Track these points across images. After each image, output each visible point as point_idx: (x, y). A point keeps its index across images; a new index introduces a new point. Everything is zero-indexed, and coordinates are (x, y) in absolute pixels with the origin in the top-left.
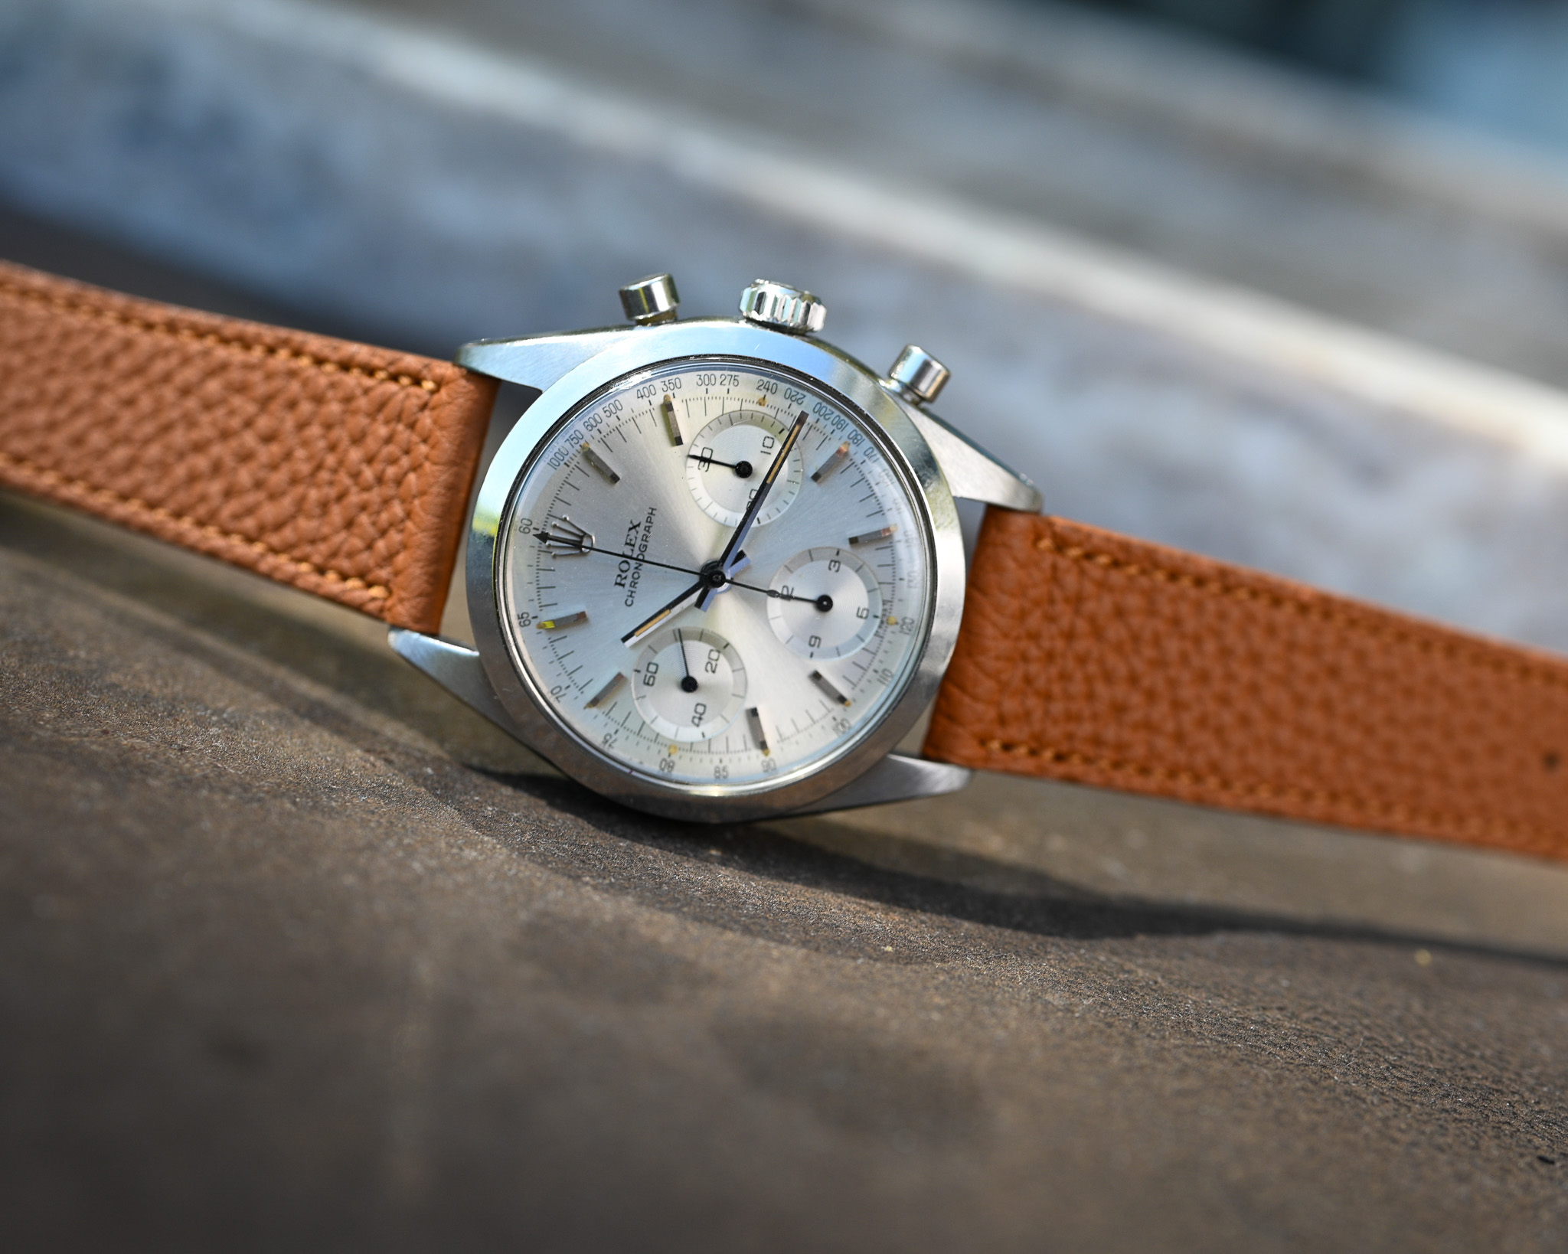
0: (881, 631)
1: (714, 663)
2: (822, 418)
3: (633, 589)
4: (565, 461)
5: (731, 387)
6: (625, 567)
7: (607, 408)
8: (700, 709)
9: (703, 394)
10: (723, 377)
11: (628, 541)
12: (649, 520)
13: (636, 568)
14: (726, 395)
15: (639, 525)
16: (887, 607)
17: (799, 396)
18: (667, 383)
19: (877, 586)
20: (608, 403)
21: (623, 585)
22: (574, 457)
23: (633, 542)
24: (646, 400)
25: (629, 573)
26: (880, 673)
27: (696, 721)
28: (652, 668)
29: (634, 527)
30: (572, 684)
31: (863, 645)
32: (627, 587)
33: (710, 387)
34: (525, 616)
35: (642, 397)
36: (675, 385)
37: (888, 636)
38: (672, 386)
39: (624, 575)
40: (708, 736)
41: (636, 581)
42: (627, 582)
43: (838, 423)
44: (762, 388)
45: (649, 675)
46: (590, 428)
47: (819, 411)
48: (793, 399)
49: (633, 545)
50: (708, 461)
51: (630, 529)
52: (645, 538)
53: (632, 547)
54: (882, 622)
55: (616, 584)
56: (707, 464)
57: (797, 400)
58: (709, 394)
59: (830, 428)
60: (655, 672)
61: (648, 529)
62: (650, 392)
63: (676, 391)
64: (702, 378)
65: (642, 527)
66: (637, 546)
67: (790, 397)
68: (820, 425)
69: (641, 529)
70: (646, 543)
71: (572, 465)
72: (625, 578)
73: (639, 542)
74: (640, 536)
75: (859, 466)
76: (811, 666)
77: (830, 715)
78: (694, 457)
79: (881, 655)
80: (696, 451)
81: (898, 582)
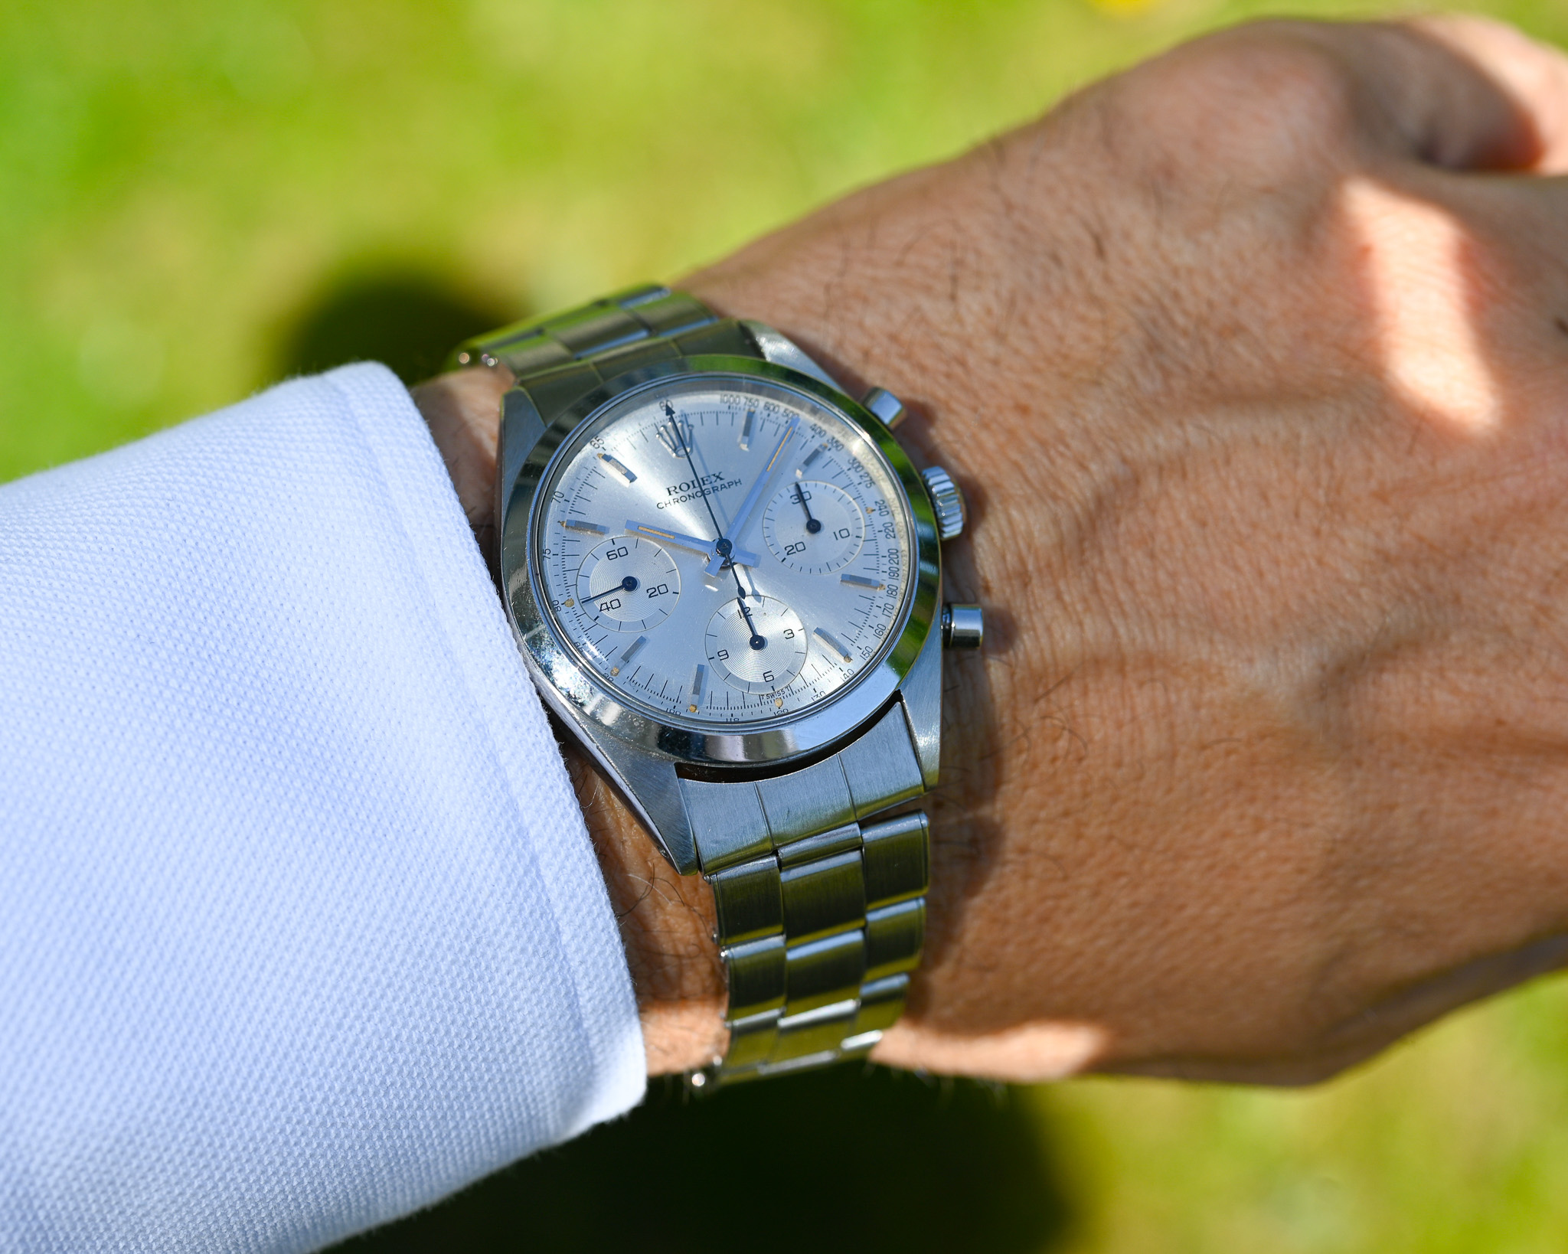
0: (765, 699)
1: (657, 592)
2: (888, 559)
4: (731, 405)
5: (864, 484)
6: (684, 487)
7: (788, 412)
8: (615, 604)
9: (845, 468)
10: (867, 474)
11: (704, 479)
14: (855, 485)
15: (721, 479)
16: (786, 691)
17: (892, 534)
19: (797, 674)
20: (793, 409)
21: (670, 495)
22: (738, 409)
23: (706, 482)
24: (813, 434)
25: (681, 494)
26: (733, 719)
27: (604, 607)
28: (622, 552)
30: (572, 503)
31: (746, 691)
33: (853, 470)
35: (813, 429)
36: (837, 446)
37: (765, 708)
38: (835, 444)
39: (678, 490)
40: (598, 622)
43: (892, 571)
44: (878, 504)
45: (616, 552)
46: (766, 408)
47: (892, 554)
48: (887, 531)
49: (704, 484)
50: (802, 500)
51: (714, 475)
54: (773, 695)
55: (668, 489)
56: (798, 500)
57: (888, 534)
58: (849, 472)
59: (886, 568)
60: (621, 556)
61: (723, 487)
62: (820, 433)
63: (834, 449)
64: (856, 461)
65: (722, 482)
67: (886, 528)
68: (881, 559)
69: (719, 483)
71: (731, 411)
72: (676, 494)
73: (709, 486)
74: (714, 485)
75: (874, 605)
76: (705, 662)
77: (675, 703)
78: (798, 488)
79: (747, 712)
80: (802, 487)
81: (810, 689)
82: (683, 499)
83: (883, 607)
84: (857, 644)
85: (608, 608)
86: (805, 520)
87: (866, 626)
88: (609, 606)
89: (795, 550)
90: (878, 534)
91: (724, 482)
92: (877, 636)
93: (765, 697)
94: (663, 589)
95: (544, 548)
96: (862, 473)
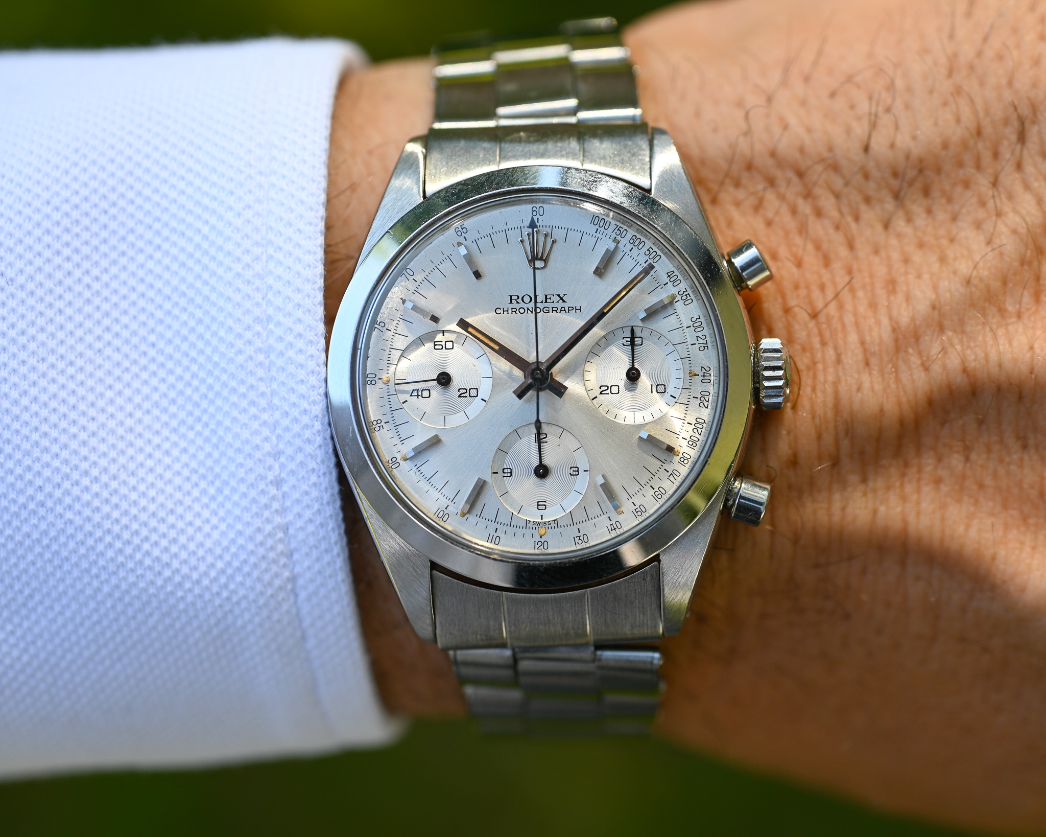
0: (531, 525)
1: (467, 394)
2: (693, 427)
3: (510, 311)
4: (599, 229)
5: (697, 346)
6: (527, 299)
7: (652, 251)
8: (426, 394)
9: (685, 325)
10: (704, 337)
11: (548, 297)
12: (570, 309)
13: (528, 309)
14: (689, 343)
15: (564, 301)
16: (553, 525)
17: (706, 404)
18: (686, 293)
19: (568, 511)
20: (656, 250)
21: (511, 302)
22: (604, 234)
23: (548, 300)
24: (667, 280)
25: (522, 305)
26: (496, 535)
27: (415, 393)
28: (449, 345)
29: (561, 298)
30: (418, 283)
31: (516, 513)
32: (511, 306)
33: (692, 329)
34: (465, 230)
35: (669, 276)
36: (686, 300)
37: (528, 532)
38: (684, 297)
39: (520, 300)
40: (404, 405)
41: (517, 312)
43: (692, 441)
44: (704, 371)
45: (443, 344)
46: (632, 241)
47: (698, 423)
48: (702, 399)
49: (546, 302)
50: (633, 344)
51: (559, 295)
52: (554, 310)
53: (544, 301)
54: (539, 523)
55: (511, 296)
56: (629, 343)
57: (702, 402)
58: (686, 330)
59: (687, 436)
60: (446, 349)
61: (563, 309)
62: (674, 281)
63: (681, 302)
64: (698, 320)
65: (563, 305)
66: (546, 305)
67: (703, 396)
68: (686, 426)
69: (561, 304)
70: (551, 311)
71: (597, 234)
72: (518, 303)
73: (550, 305)
74: (555, 305)
75: (663, 468)
76: (488, 477)
77: (449, 503)
78: (632, 331)
79: (511, 530)
80: (638, 332)
81: (575, 528)
82: (522, 311)
83: (670, 472)
84: (634, 499)
85: (418, 396)
86: (627, 366)
87: (648, 485)
88: (420, 394)
89: (608, 391)
90: (692, 400)
91: (566, 305)
92: (656, 497)
93: (531, 523)
94: (473, 393)
95: (379, 320)
96: (700, 334)
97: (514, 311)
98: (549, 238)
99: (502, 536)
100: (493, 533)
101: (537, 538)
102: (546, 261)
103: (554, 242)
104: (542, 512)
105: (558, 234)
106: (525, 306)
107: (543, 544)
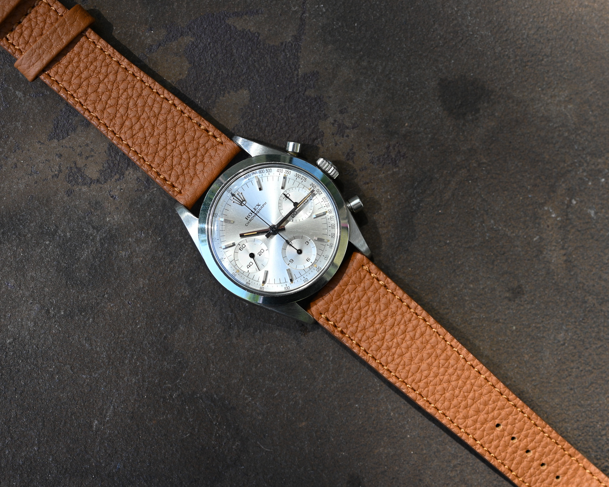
0: (311, 267)
1: (261, 253)
2: (323, 202)
5: (303, 181)
8: (251, 264)
9: (295, 179)
10: (303, 177)
11: (255, 208)
12: (263, 205)
14: (301, 182)
16: (316, 261)
18: (287, 171)
19: (316, 254)
24: (279, 173)
25: (251, 217)
27: (248, 266)
28: (244, 246)
29: (258, 205)
30: (219, 239)
31: (304, 268)
32: (248, 220)
33: (298, 178)
36: (289, 173)
37: (312, 270)
39: (249, 217)
40: (249, 272)
42: (249, 219)
43: (327, 205)
44: (311, 185)
45: (242, 247)
46: (260, 173)
47: (324, 199)
48: (319, 192)
50: (288, 197)
52: (260, 210)
53: (255, 210)
54: (312, 265)
55: (246, 218)
56: (286, 198)
58: (297, 180)
59: (324, 205)
60: (244, 248)
62: (281, 171)
64: (297, 174)
65: (261, 206)
66: (257, 210)
68: (321, 203)
71: (250, 180)
74: (259, 208)
75: (327, 219)
76: (288, 267)
77: (286, 283)
78: (284, 194)
79: (307, 274)
80: (286, 193)
81: (322, 256)
83: (330, 218)
84: (328, 234)
85: (250, 266)
86: (293, 204)
87: (328, 227)
89: (294, 215)
90: (316, 195)
92: (333, 228)
94: (262, 251)
95: (220, 259)
96: (301, 178)
97: (250, 221)
98: (239, 194)
99: (307, 277)
100: (304, 279)
101: (316, 269)
102: (244, 201)
103: (241, 194)
104: (310, 261)
105: (240, 191)
106: (252, 217)
107: (319, 268)
